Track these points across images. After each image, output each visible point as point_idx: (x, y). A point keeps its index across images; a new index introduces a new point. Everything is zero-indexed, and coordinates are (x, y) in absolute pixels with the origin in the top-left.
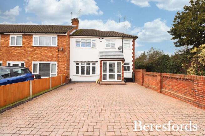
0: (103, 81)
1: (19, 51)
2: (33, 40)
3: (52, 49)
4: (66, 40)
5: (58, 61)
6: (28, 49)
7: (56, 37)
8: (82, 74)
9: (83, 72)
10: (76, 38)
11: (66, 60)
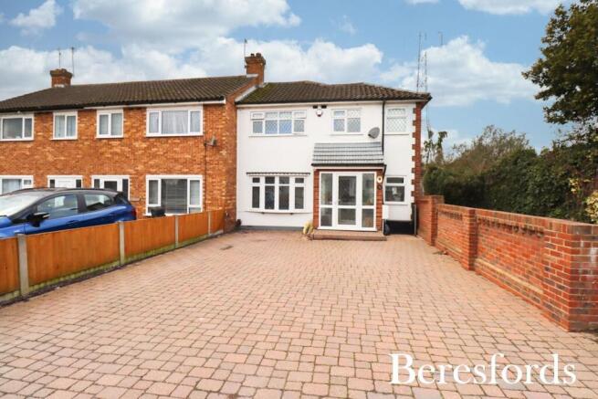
0: (320, 227)
1: (118, 150)
2: (147, 121)
3: (191, 143)
4: (224, 118)
5: (205, 174)
6: (137, 144)
7: (201, 110)
8: (267, 207)
9: (269, 204)
10: (253, 110)
11: (224, 170)
